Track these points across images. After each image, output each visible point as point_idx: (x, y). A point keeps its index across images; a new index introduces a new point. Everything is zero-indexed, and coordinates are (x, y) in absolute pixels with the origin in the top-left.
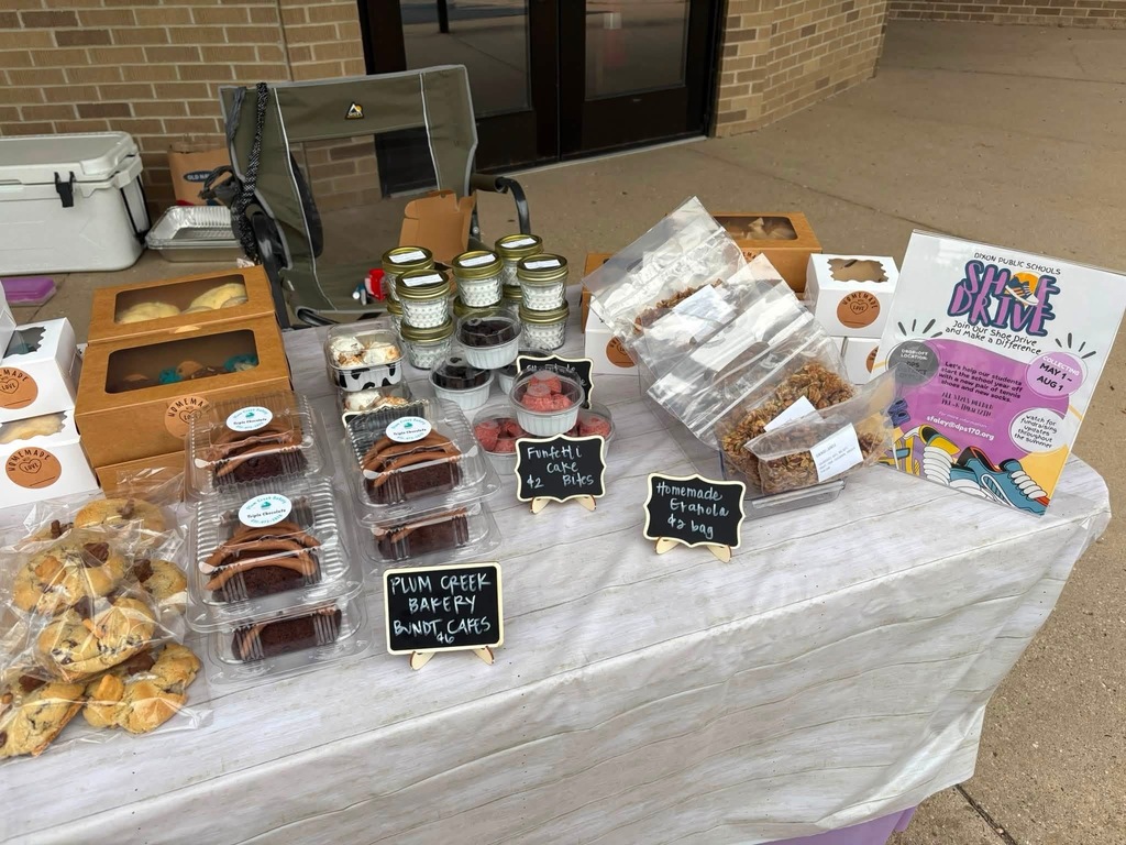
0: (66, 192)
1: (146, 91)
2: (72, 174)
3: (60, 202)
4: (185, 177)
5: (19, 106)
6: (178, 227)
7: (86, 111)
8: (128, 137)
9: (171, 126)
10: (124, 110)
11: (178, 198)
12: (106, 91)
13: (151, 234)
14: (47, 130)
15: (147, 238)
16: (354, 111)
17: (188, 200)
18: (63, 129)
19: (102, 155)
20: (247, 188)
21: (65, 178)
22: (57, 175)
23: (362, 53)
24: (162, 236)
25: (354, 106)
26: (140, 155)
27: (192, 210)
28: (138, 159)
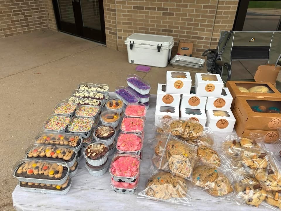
0: (159, 48)
1: (178, 28)
2: (161, 45)
3: (157, 51)
4: (181, 48)
5: (150, 28)
6: (176, 60)
7: (163, 30)
8: (173, 38)
9: (181, 36)
10: (171, 31)
11: (178, 53)
12: (169, 27)
13: (171, 60)
14: (153, 33)
15: (171, 61)
16: (252, 40)
17: (180, 54)
18: (157, 34)
19: (168, 41)
20: (219, 56)
21: (160, 45)
22: (158, 44)
23: (233, 23)
24: (173, 61)
25: (253, 39)
26: (174, 42)
27: (180, 56)
28: (174, 43)
